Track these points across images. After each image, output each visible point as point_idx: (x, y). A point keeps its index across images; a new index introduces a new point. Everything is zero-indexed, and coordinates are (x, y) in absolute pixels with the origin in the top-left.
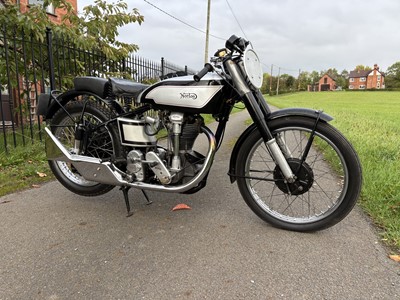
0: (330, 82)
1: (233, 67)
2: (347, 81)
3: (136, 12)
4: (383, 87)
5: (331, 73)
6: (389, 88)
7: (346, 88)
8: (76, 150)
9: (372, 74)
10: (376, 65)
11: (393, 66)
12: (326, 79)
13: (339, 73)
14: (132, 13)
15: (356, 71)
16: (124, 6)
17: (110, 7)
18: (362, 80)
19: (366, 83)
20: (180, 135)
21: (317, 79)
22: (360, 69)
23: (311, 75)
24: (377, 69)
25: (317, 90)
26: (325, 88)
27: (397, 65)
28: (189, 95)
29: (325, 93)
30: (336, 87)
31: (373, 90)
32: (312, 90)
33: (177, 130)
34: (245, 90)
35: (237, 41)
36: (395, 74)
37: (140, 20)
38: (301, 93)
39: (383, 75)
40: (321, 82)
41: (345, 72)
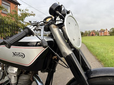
0: (94, 34)
1: (56, 31)
2: (99, 33)
3: (32, 13)
4: (109, 35)
5: (94, 31)
6: (111, 35)
7: (98, 35)
9: (105, 31)
10: (106, 29)
11: (111, 29)
12: (92, 33)
13: (96, 31)
14: (31, 13)
15: (101, 30)
16: (28, 10)
17: (23, 10)
18: (103, 33)
19: (104, 34)
21: (90, 33)
22: (102, 30)
23: (88, 32)
24: (107, 30)
25: (90, 36)
26: (93, 35)
27: (112, 29)
28: (19, 55)
29: (93, 37)
30: (96, 35)
31: (106, 36)
32: (89, 36)
34: (68, 52)
35: (59, 8)
36: (112, 31)
37: (34, 15)
38: (86, 37)
39: (109, 31)
40: (91, 34)
41: (98, 31)
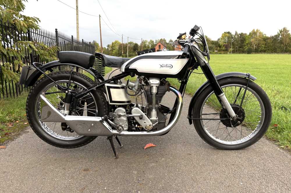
5: (162, 41)
8: (66, 112)
12: (160, 46)
13: (168, 42)
20: (157, 93)
21: (154, 46)
23: (149, 43)
28: (166, 65)
33: (154, 90)
41: (171, 41)
